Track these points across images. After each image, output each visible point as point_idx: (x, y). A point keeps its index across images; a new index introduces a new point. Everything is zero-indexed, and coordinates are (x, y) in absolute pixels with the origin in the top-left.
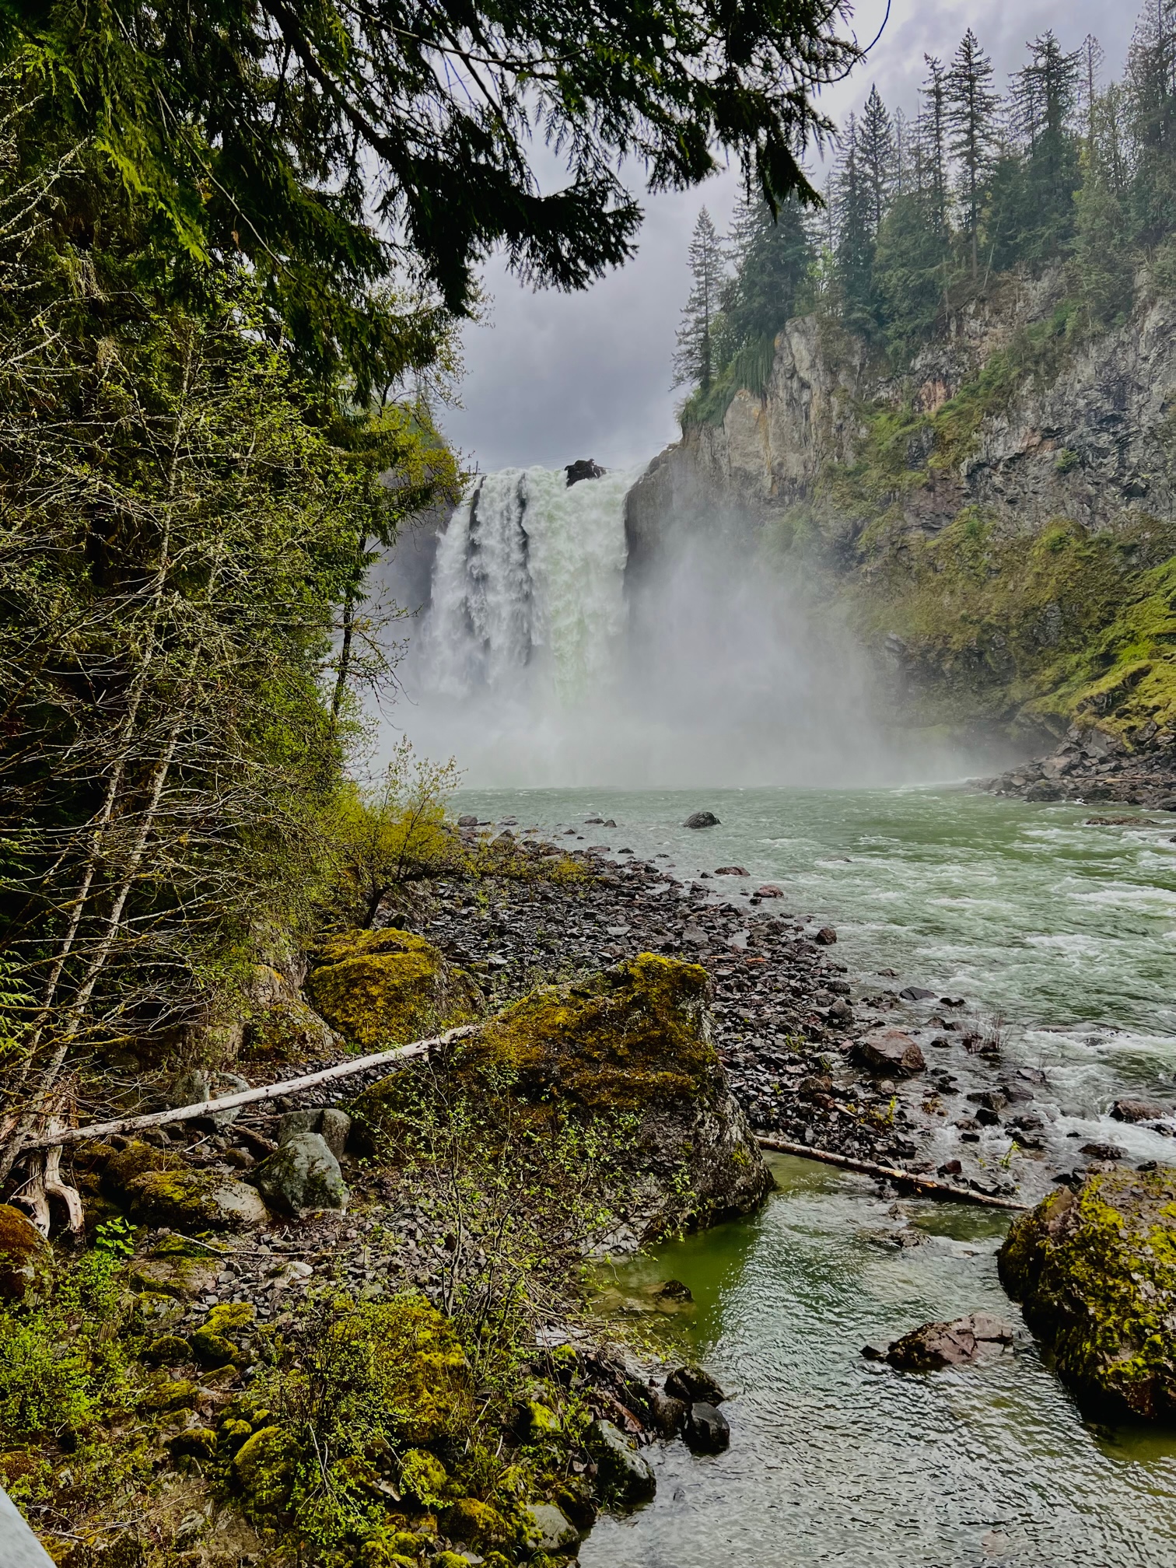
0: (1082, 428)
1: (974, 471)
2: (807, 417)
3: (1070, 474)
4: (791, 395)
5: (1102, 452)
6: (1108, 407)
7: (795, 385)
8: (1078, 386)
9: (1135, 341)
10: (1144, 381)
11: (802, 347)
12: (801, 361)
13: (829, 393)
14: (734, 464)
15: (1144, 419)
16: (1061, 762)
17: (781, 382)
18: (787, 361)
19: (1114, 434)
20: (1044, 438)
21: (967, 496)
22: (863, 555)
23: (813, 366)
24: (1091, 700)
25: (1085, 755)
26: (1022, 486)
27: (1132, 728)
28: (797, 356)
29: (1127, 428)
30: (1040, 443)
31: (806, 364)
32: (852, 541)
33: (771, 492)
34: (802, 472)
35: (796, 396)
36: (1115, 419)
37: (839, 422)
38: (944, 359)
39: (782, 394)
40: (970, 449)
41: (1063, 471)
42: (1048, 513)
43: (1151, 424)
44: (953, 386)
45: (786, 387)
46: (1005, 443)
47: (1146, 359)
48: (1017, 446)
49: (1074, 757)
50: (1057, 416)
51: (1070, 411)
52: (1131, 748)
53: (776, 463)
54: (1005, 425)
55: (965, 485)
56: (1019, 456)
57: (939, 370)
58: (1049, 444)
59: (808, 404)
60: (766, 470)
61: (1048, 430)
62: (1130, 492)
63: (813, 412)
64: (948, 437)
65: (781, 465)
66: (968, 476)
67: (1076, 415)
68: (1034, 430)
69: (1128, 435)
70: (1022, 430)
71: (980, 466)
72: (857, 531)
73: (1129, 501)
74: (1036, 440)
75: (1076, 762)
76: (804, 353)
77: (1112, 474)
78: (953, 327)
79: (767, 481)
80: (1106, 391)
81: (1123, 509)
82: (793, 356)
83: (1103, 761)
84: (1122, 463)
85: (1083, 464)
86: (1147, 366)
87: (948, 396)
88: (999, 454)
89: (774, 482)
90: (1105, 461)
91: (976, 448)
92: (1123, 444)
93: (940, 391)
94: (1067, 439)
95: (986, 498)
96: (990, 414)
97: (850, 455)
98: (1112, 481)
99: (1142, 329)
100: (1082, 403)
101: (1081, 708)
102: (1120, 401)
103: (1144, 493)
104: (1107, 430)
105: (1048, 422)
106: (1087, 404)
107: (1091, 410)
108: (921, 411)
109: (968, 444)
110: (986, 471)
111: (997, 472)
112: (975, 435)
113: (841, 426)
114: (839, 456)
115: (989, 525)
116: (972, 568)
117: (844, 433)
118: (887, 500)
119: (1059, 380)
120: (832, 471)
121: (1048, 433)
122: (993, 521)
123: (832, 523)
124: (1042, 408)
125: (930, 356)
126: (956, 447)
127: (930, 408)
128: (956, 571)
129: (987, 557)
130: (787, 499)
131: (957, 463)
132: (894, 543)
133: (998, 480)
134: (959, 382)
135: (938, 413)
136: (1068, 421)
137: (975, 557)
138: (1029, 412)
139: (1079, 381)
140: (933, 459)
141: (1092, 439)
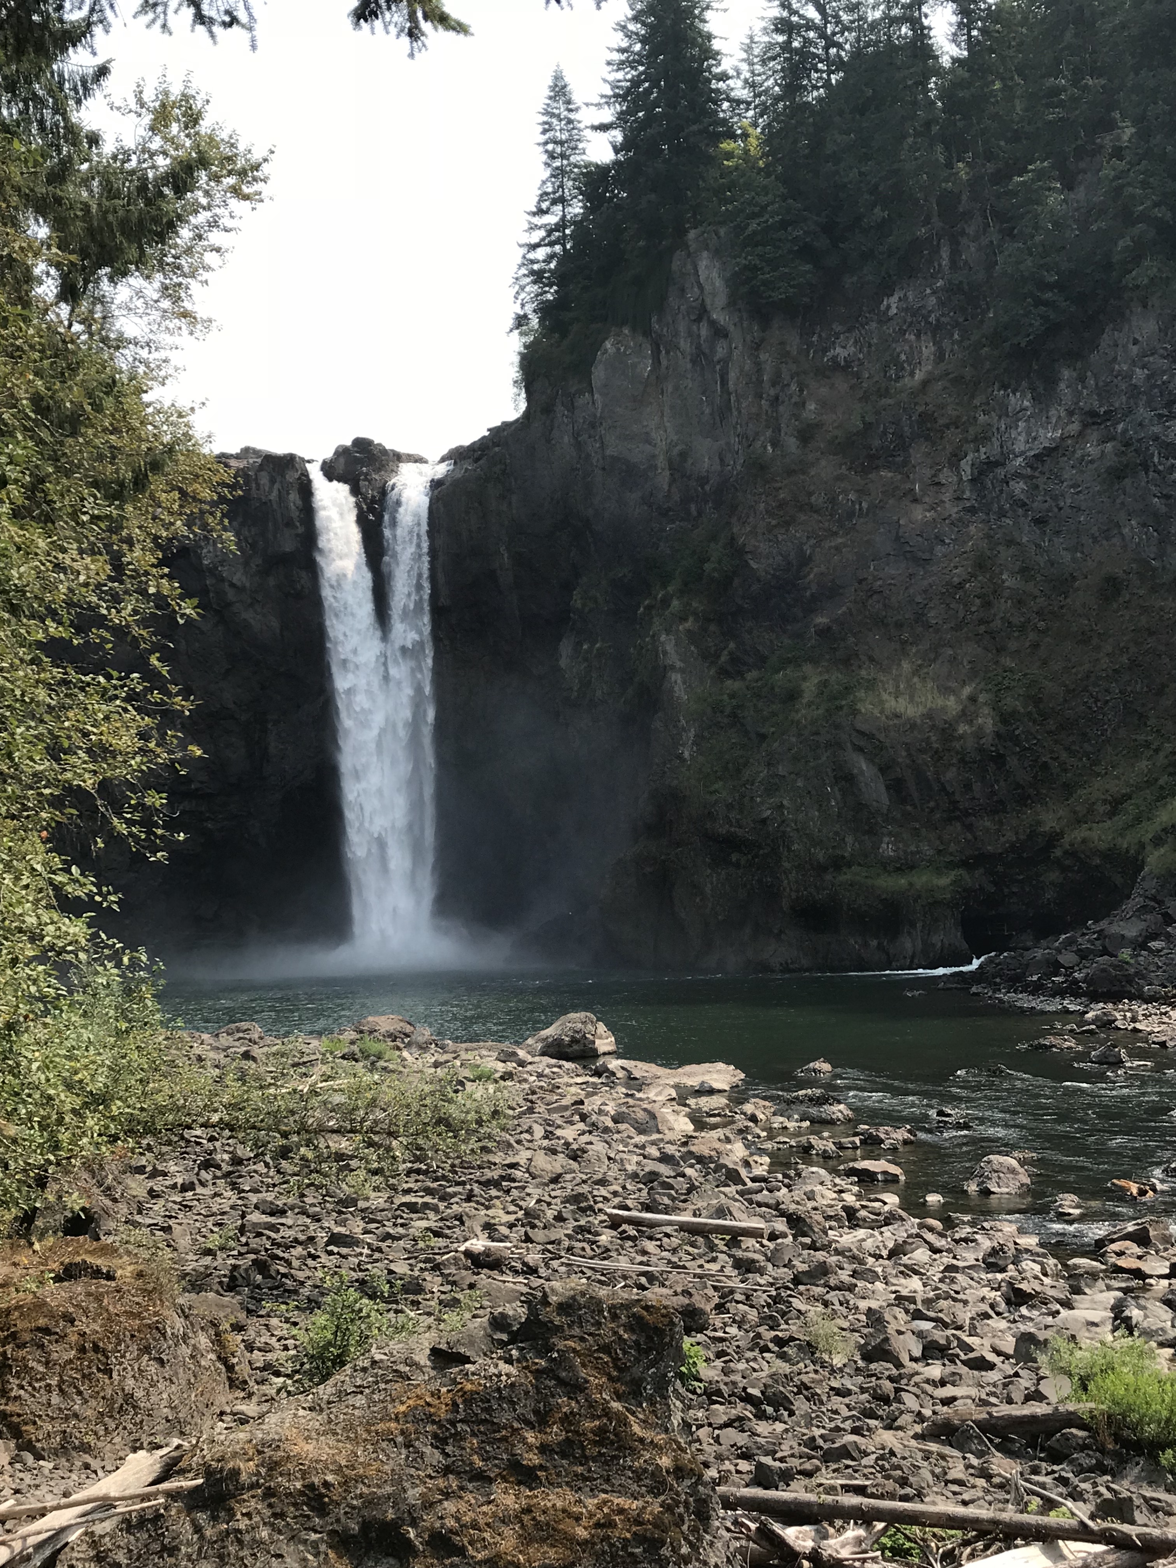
0: (1142, 412)
1: (981, 473)
2: (724, 382)
3: (1128, 482)
4: (698, 347)
7: (704, 331)
8: (1135, 349)
11: (715, 274)
12: (714, 295)
13: (757, 346)
14: (608, 452)
17: (682, 327)
18: (692, 295)
20: (1085, 426)
21: (972, 510)
23: (732, 304)
26: (1055, 498)
28: (708, 288)
30: (1081, 434)
31: (721, 300)
33: (668, 496)
34: (717, 467)
35: (705, 347)
37: (772, 392)
38: (933, 300)
39: (685, 345)
40: (975, 440)
41: (1117, 474)
42: (1095, 540)
44: (946, 343)
45: (690, 334)
46: (1029, 434)
48: (1049, 435)
49: (1152, 922)
50: (1105, 393)
51: (1124, 385)
53: (675, 451)
54: (1026, 403)
55: (967, 494)
56: (1049, 452)
57: (926, 318)
58: (1094, 435)
59: (725, 362)
60: (661, 462)
61: (1093, 414)
63: (732, 375)
64: (941, 420)
65: (683, 455)
66: (973, 480)
67: (1134, 392)
68: (1071, 413)
70: (1053, 412)
71: (991, 465)
74: (1074, 428)
75: (1155, 928)
76: (718, 283)
78: (945, 253)
79: (663, 478)
82: (701, 287)
85: (1145, 466)
87: (940, 357)
88: (1020, 446)
89: (673, 481)
91: (982, 438)
93: (928, 350)
94: (1120, 427)
95: (1002, 514)
96: (1004, 387)
97: (792, 443)
100: (1140, 374)
101: (1159, 842)
105: (1091, 402)
106: (1149, 377)
107: (1156, 386)
108: (898, 378)
109: (972, 431)
110: (1000, 472)
111: (1017, 475)
112: (982, 418)
113: (777, 398)
114: (774, 445)
115: (1005, 554)
116: (981, 622)
117: (781, 409)
118: (851, 515)
119: (1106, 339)
120: (763, 468)
121: (1092, 419)
122: (1012, 550)
123: (764, 547)
124: (1082, 379)
125: (911, 295)
126: (953, 435)
127: (912, 374)
128: (957, 628)
129: (1003, 607)
130: (693, 508)
131: (955, 460)
132: (860, 582)
133: (1019, 487)
134: (956, 336)
135: (925, 383)
136: (1120, 401)
137: (987, 605)
138: (1062, 385)
139: (1136, 342)
140: (918, 453)
141: (1157, 429)
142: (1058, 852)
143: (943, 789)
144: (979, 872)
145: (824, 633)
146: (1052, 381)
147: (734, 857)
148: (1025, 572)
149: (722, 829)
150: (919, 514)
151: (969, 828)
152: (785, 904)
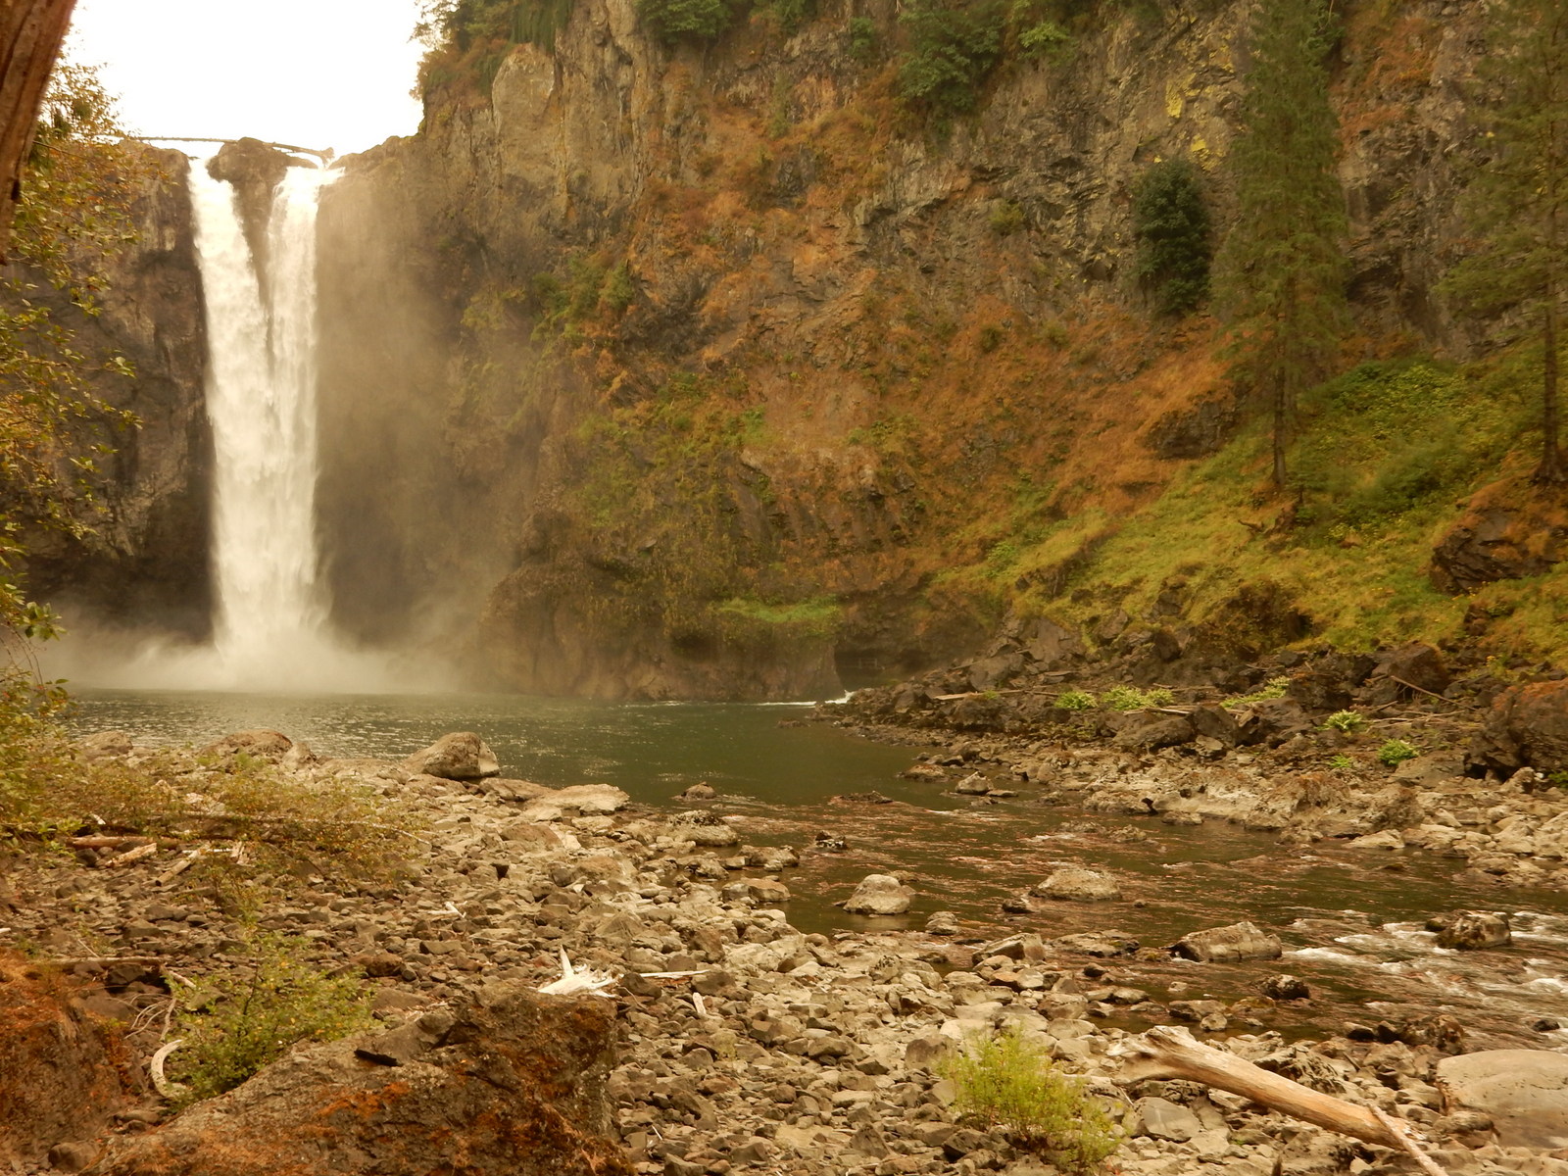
0: (1028, 173)
1: (874, 219)
2: (626, 109)
3: (1010, 238)
5: (1054, 211)
6: (1064, 148)
7: (610, 56)
8: (1024, 110)
9: (1102, 55)
10: (1112, 114)
12: (619, 21)
13: (661, 76)
14: (506, 171)
15: (1112, 169)
16: (995, 666)
17: (586, 49)
18: (597, 18)
19: (1071, 185)
20: (974, 181)
21: (863, 255)
22: (707, 331)
23: (637, 30)
24: (1036, 574)
25: (1028, 656)
26: (942, 249)
27: (1094, 620)
28: (614, 13)
29: (1089, 179)
30: (970, 189)
31: (628, 27)
32: (691, 308)
33: (565, 219)
34: (615, 193)
36: (1072, 164)
38: (834, 46)
39: (587, 68)
40: (870, 186)
41: (1003, 231)
42: (978, 292)
43: (1121, 177)
44: (845, 89)
45: (594, 58)
46: (920, 184)
47: (1115, 82)
48: (938, 188)
49: (1014, 660)
50: (995, 150)
51: (1012, 145)
52: (1092, 650)
53: (574, 175)
55: (860, 239)
56: (939, 204)
57: (827, 62)
58: (981, 190)
59: (628, 89)
60: (559, 186)
61: (981, 169)
62: (1091, 272)
63: (635, 102)
64: (838, 164)
65: (583, 179)
66: (866, 226)
67: (1022, 152)
68: (961, 167)
69: (1091, 189)
70: (944, 164)
71: (883, 212)
72: (700, 293)
73: (1089, 285)
74: (964, 182)
75: (1016, 667)
76: (625, 9)
77: (1067, 244)
79: (559, 203)
80: (1063, 123)
81: (1081, 296)
82: (607, 12)
83: (1054, 667)
84: (1081, 227)
85: (1028, 224)
86: (1117, 93)
87: (839, 102)
88: (911, 196)
89: (570, 204)
90: (1059, 224)
91: (877, 186)
92: (1082, 201)
93: (828, 94)
94: (1006, 185)
95: (892, 262)
96: (900, 136)
98: (1066, 254)
99: (1110, 39)
100: (1027, 135)
101: (1023, 585)
102: (1080, 140)
103: (1110, 275)
104: (1062, 179)
105: (983, 159)
106: (1036, 139)
107: (1040, 147)
108: (798, 120)
109: (867, 179)
110: (892, 220)
111: (908, 224)
112: (876, 166)
113: (678, 129)
114: (674, 176)
115: (893, 302)
116: (869, 365)
117: (683, 140)
118: (746, 251)
119: (997, 98)
120: (663, 197)
121: (981, 175)
122: (900, 297)
123: (661, 277)
124: (973, 135)
125: (814, 38)
126: (849, 182)
127: (811, 116)
128: (845, 369)
129: (890, 350)
130: (590, 233)
131: (850, 203)
132: (754, 318)
133: (908, 237)
134: (856, 83)
135: (825, 128)
136: (1007, 160)
137: (873, 348)
138: (954, 140)
139: (1025, 104)
140: (815, 194)
141: (1040, 189)
142: (928, 593)
143: (824, 526)
144: (853, 609)
145: (715, 366)
146: (945, 135)
147: (618, 585)
148: (911, 320)
149: (608, 556)
150: (813, 255)
151: (847, 565)
152: (666, 632)
